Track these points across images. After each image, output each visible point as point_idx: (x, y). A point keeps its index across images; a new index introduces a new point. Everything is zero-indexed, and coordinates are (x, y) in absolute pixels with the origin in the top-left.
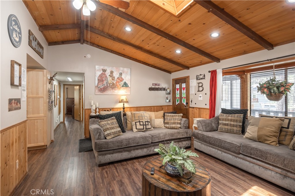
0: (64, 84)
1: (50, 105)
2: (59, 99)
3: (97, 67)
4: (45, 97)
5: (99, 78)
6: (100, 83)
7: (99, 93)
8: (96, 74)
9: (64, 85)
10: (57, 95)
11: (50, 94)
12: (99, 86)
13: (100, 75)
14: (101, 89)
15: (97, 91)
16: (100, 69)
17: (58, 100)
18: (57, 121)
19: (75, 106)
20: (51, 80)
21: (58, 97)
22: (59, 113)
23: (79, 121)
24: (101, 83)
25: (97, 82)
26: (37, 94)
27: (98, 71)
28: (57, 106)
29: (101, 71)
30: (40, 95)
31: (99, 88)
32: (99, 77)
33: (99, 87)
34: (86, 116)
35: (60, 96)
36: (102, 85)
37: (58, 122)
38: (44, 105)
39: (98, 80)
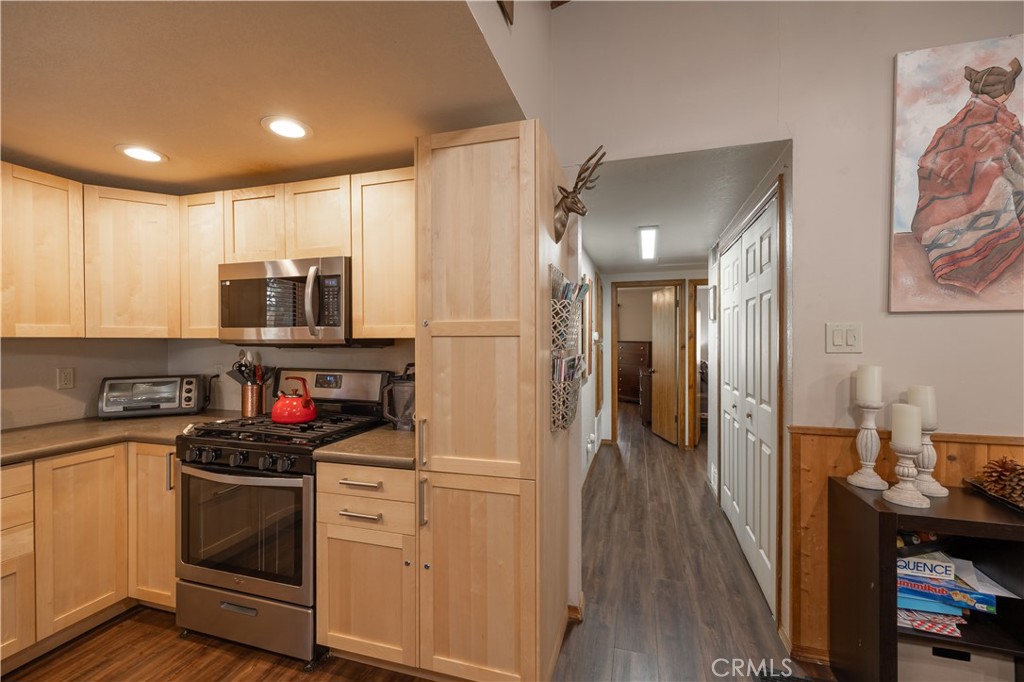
0: (613, 283)
1: (560, 387)
2: (598, 343)
3: (910, 65)
4: (526, 330)
5: (937, 162)
6: (940, 209)
7: (938, 299)
8: (899, 130)
9: (615, 285)
10: (591, 331)
11: (558, 307)
12: (928, 236)
13: (942, 133)
14: (953, 259)
15: (906, 280)
16: (947, 80)
17: (594, 347)
18: (589, 446)
19: (655, 376)
20: (569, 210)
21: (595, 336)
22: (598, 407)
23: (676, 445)
24: (959, 202)
25: (907, 201)
26: (483, 306)
27: (922, 102)
28: (591, 379)
29: (955, 91)
30: (499, 316)
31: (934, 254)
32: (934, 148)
33: (934, 245)
34: (804, 486)
35: (601, 336)
36: (961, 222)
37: (593, 448)
38: (519, 390)
39: (925, 177)
